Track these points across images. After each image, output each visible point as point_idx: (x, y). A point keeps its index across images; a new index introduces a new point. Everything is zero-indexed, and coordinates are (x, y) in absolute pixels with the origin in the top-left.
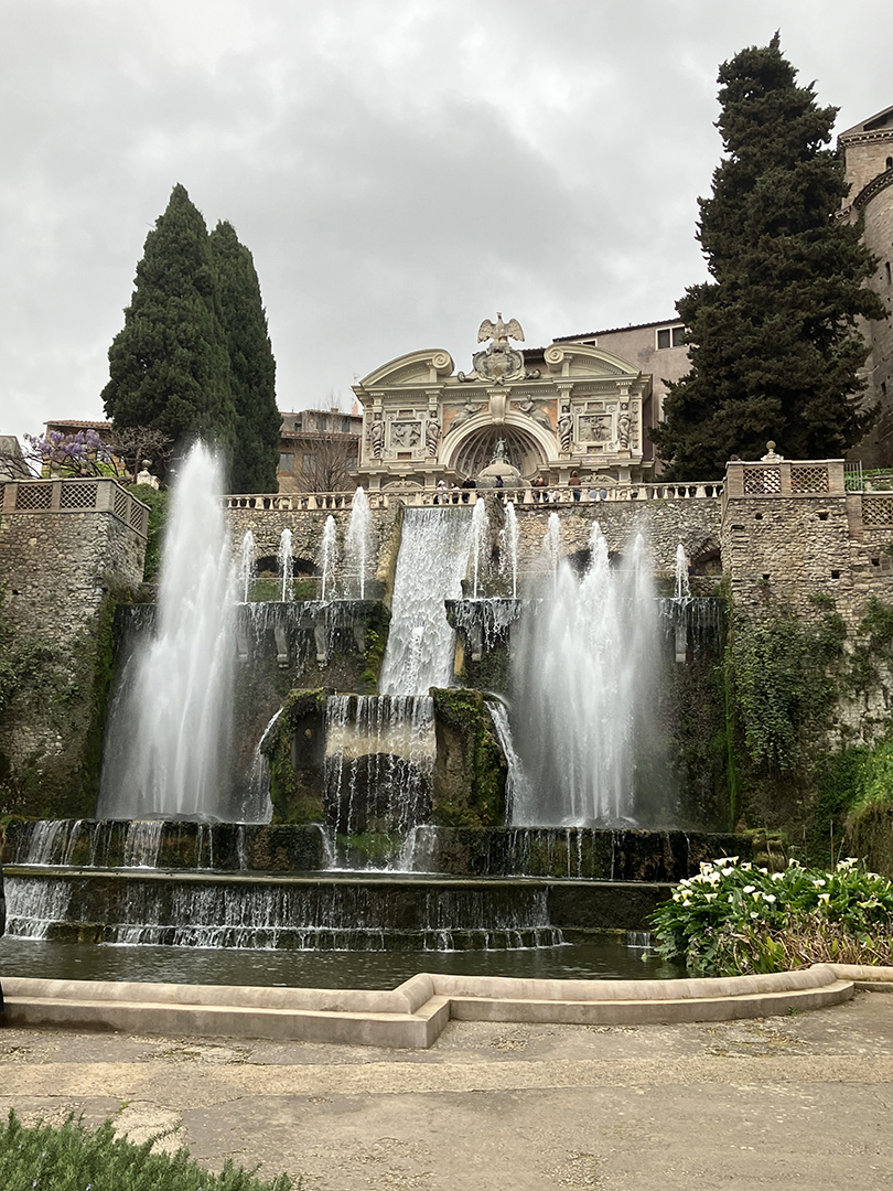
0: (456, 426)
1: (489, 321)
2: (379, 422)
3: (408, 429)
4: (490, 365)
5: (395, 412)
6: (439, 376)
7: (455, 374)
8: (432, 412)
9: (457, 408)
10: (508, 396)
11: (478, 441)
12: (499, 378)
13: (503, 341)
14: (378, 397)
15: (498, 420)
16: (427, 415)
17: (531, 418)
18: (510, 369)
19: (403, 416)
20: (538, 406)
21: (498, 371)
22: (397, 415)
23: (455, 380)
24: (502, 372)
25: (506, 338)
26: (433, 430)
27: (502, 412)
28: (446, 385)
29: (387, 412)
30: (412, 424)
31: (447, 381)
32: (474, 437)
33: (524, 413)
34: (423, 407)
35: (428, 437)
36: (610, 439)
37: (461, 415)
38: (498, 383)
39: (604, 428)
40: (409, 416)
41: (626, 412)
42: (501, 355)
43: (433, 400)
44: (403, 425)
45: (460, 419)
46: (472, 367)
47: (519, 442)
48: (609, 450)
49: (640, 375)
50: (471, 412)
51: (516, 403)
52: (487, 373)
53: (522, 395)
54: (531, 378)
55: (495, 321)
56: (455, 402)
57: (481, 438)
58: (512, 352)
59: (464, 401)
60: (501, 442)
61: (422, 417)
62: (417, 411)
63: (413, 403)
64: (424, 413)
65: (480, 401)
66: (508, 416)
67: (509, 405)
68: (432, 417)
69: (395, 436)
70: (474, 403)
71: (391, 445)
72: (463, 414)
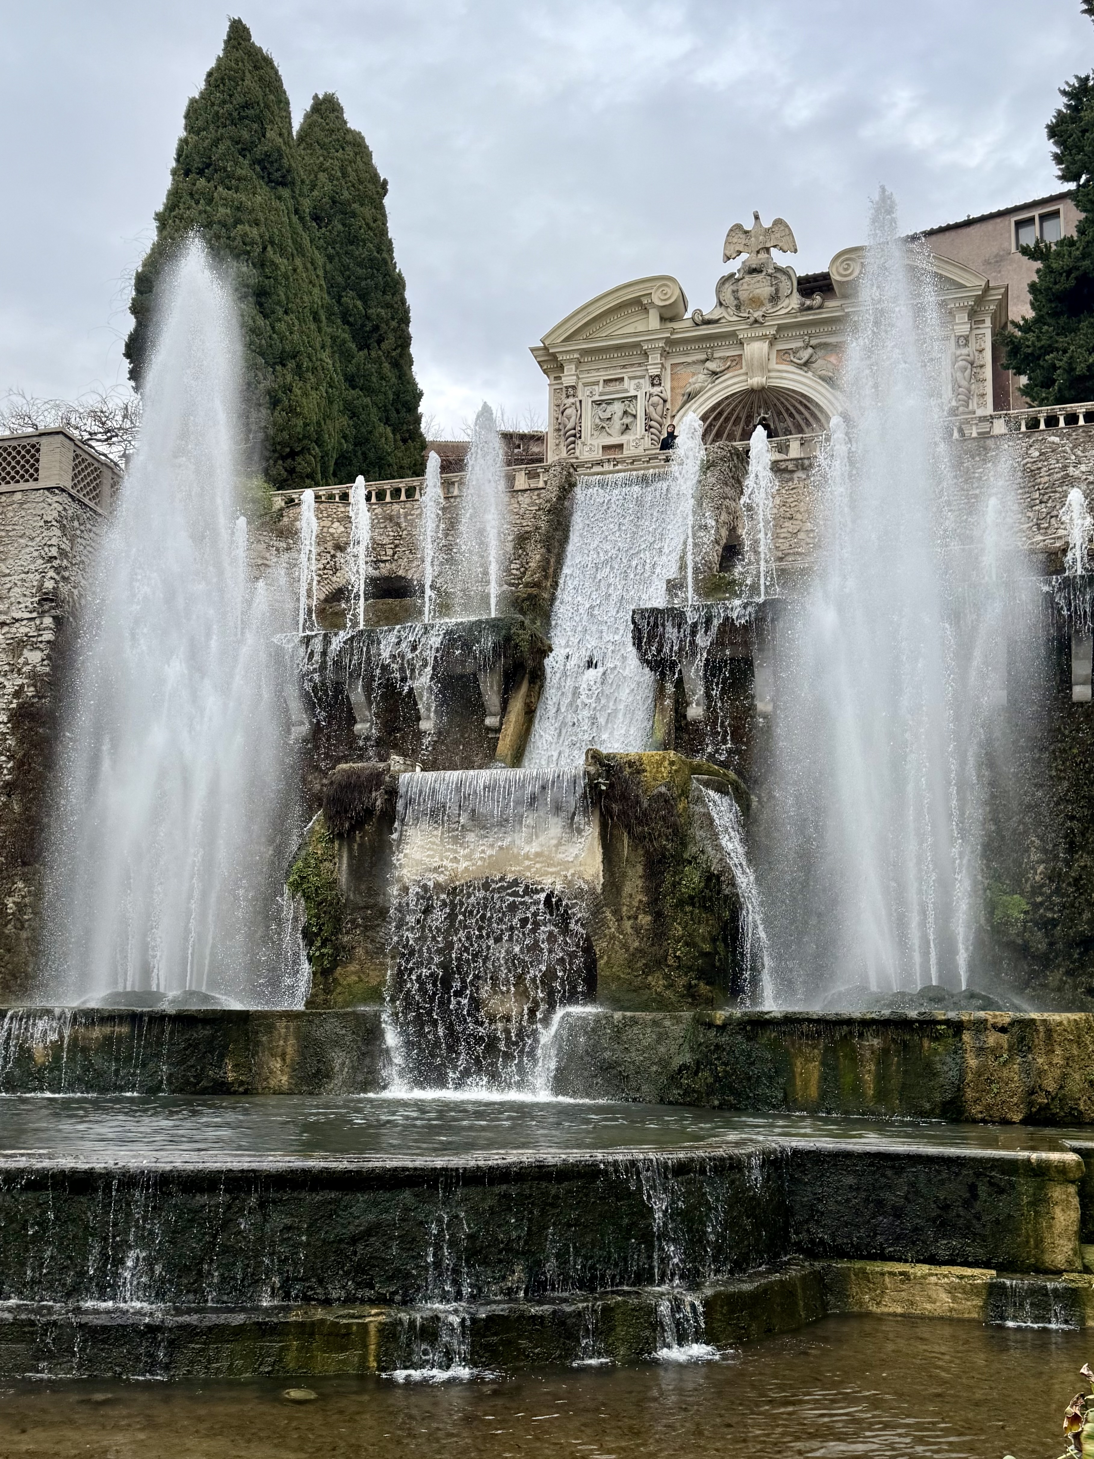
0: (690, 397)
1: (738, 227)
2: (571, 400)
3: (618, 408)
4: (743, 295)
5: (597, 383)
6: (663, 319)
7: (688, 315)
8: (652, 378)
9: (692, 369)
10: (773, 340)
11: (727, 419)
12: (757, 314)
13: (763, 256)
14: (570, 361)
15: (756, 381)
16: (645, 384)
17: (810, 374)
18: (775, 299)
19: (608, 389)
20: (820, 353)
21: (756, 302)
22: (599, 389)
23: (689, 324)
24: (762, 304)
25: (767, 250)
26: (654, 405)
27: (764, 369)
28: (673, 331)
29: (586, 385)
30: (622, 400)
31: (676, 325)
32: (720, 414)
33: (800, 366)
34: (638, 371)
35: (648, 418)
37: (698, 379)
38: (756, 321)
40: (618, 386)
41: (965, 351)
42: (760, 277)
43: (655, 358)
44: (609, 402)
45: (698, 386)
46: (715, 301)
47: (791, 415)
49: (987, 289)
50: (714, 373)
51: (786, 352)
52: (738, 307)
53: (794, 338)
54: (810, 308)
55: (749, 225)
56: (689, 359)
57: (731, 414)
58: (778, 269)
59: (703, 357)
61: (638, 387)
62: (630, 378)
63: (624, 367)
64: (642, 381)
65: (728, 354)
66: (772, 374)
67: (774, 356)
68: (653, 385)
69: (597, 421)
70: (720, 358)
71: (592, 435)
72: (701, 377)
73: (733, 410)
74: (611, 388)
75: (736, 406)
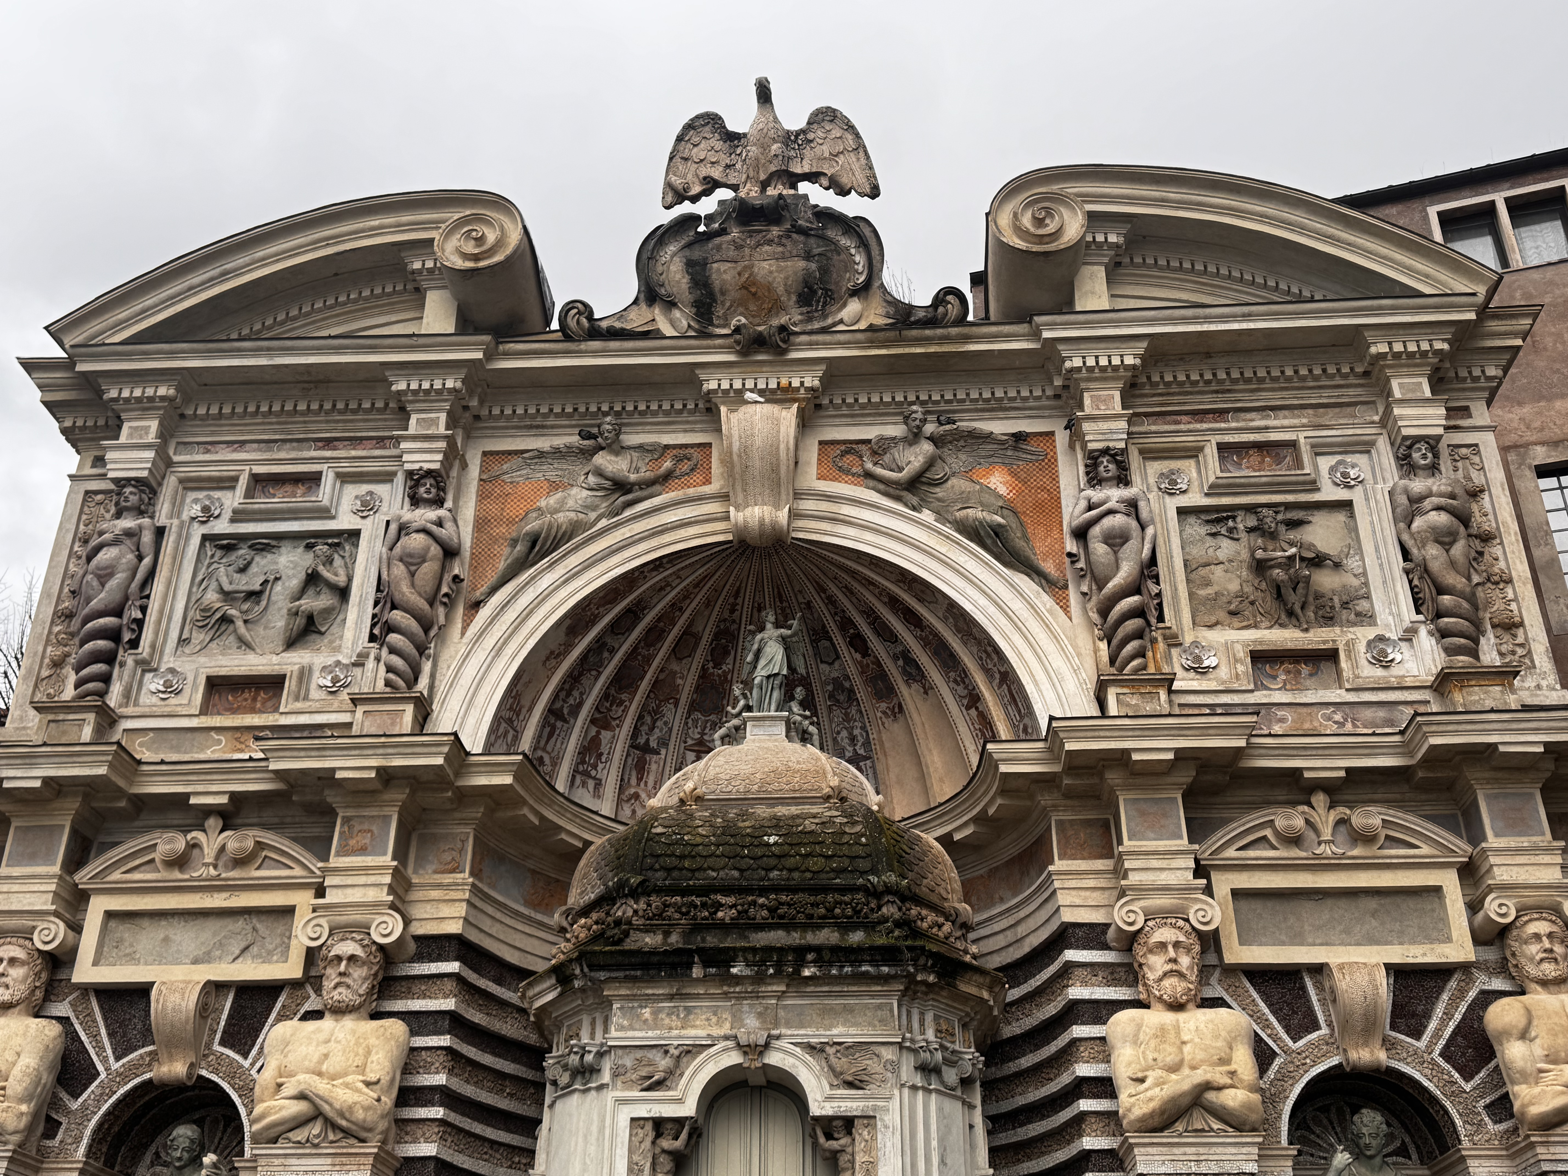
3: (289, 563)
4: (721, 278)
5: (228, 483)
6: (469, 324)
10: (812, 409)
12: (765, 326)
13: (779, 190)
14: (145, 406)
15: (756, 519)
16: (392, 496)
17: (927, 516)
18: (817, 292)
19: (261, 502)
21: (759, 295)
22: (233, 500)
24: (778, 305)
25: (793, 181)
26: (412, 562)
27: (783, 485)
28: (496, 350)
29: (190, 484)
34: (371, 456)
35: (386, 599)
36: (1367, 618)
38: (760, 345)
39: (1318, 561)
40: (296, 499)
42: (773, 233)
43: (427, 422)
44: (263, 544)
45: (562, 518)
48: (1371, 673)
49: (1484, 311)
50: (620, 486)
51: (851, 447)
52: (704, 307)
53: (876, 409)
54: (925, 327)
58: (827, 217)
60: (771, 632)
61: (365, 506)
62: (344, 478)
63: (328, 443)
64: (381, 489)
65: (667, 439)
66: (808, 505)
67: (811, 454)
68: (415, 501)
69: (212, 597)
70: (640, 448)
71: (183, 641)
72: (578, 495)
73: (676, 607)
74: (277, 500)
75: (686, 595)
